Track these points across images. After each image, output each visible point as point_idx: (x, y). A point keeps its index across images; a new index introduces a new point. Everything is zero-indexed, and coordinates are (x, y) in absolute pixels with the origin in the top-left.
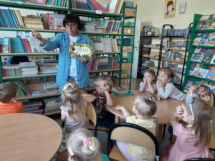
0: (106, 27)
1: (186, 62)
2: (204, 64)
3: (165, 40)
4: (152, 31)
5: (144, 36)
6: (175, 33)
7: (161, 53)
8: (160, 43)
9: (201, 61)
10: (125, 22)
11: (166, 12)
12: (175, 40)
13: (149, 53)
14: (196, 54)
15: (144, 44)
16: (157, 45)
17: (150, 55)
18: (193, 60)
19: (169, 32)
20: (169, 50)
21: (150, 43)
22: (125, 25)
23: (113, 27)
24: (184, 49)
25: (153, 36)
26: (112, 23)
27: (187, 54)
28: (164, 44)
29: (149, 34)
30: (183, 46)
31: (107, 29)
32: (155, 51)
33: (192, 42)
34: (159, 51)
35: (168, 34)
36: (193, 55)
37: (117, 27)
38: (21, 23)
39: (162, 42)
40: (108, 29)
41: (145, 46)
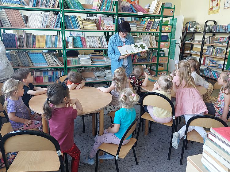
0: (146, 26)
3: (207, 36)
4: (195, 27)
5: (187, 32)
6: (217, 29)
7: (202, 49)
8: (202, 39)
10: (163, 21)
11: (211, 7)
12: (218, 36)
13: (192, 49)
15: (186, 40)
16: (199, 41)
17: (192, 51)
19: (212, 28)
20: (212, 46)
21: (193, 39)
22: (163, 23)
23: (152, 26)
24: (226, 45)
25: (196, 32)
26: (151, 22)
27: (228, 50)
28: (205, 40)
29: (192, 30)
30: (225, 42)
31: (146, 28)
32: (197, 47)
34: (200, 47)
35: (210, 30)
37: (156, 25)
38: (81, 26)
39: (204, 38)
40: (148, 28)
41: (187, 42)
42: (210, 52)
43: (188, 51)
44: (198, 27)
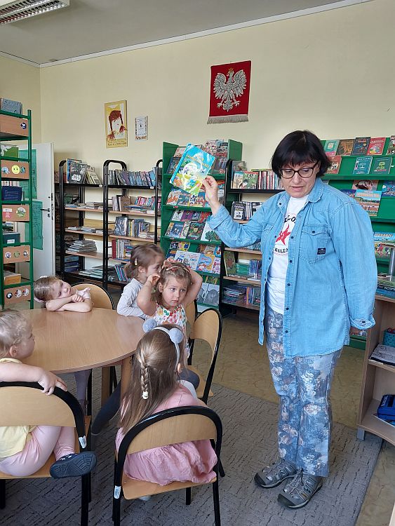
1: (158, 239)
2: (191, 243)
3: (112, 195)
4: (82, 172)
5: (65, 184)
6: (131, 179)
7: (106, 222)
8: (101, 201)
9: (185, 238)
10: (3, 148)
11: (109, 133)
12: (134, 195)
13: (81, 224)
14: (176, 222)
15: (66, 201)
16: (96, 205)
17: (83, 228)
18: (170, 235)
19: (120, 177)
20: (124, 216)
21: (80, 199)
22: (2, 153)
24: (152, 213)
25: (85, 185)
27: (159, 224)
28: (110, 202)
29: (76, 178)
30: (149, 207)
32: (93, 219)
33: (165, 199)
34: (101, 218)
35: (116, 181)
36: (171, 226)
39: (106, 199)
41: (68, 207)
42: (123, 228)
43: (75, 228)
44: (89, 173)
